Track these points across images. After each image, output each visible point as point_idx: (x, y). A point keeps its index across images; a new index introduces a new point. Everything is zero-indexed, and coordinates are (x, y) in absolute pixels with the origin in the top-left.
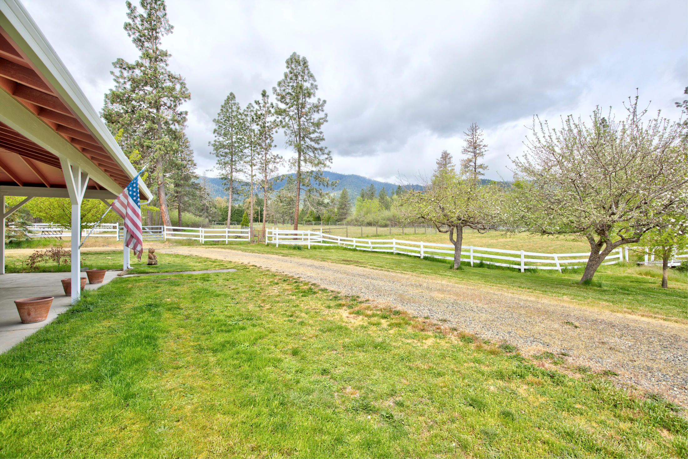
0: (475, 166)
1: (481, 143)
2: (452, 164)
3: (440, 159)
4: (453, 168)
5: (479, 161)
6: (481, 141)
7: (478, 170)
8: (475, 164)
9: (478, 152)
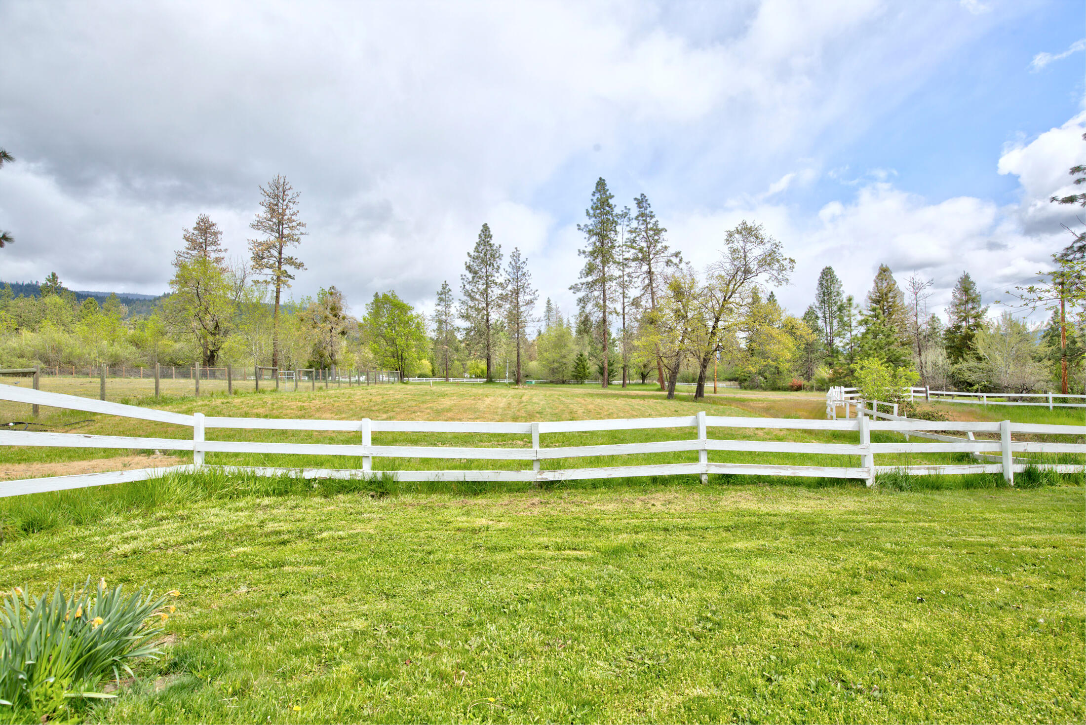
0: (280, 259)
1: (294, 218)
2: (219, 247)
3: (191, 230)
4: (222, 255)
5: (289, 251)
6: (295, 214)
7: (284, 267)
8: (280, 253)
9: (286, 232)
